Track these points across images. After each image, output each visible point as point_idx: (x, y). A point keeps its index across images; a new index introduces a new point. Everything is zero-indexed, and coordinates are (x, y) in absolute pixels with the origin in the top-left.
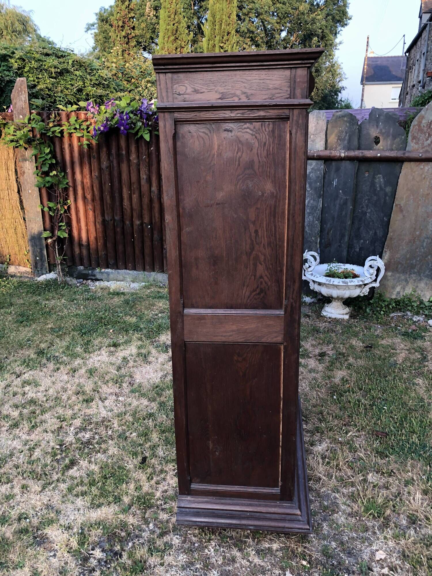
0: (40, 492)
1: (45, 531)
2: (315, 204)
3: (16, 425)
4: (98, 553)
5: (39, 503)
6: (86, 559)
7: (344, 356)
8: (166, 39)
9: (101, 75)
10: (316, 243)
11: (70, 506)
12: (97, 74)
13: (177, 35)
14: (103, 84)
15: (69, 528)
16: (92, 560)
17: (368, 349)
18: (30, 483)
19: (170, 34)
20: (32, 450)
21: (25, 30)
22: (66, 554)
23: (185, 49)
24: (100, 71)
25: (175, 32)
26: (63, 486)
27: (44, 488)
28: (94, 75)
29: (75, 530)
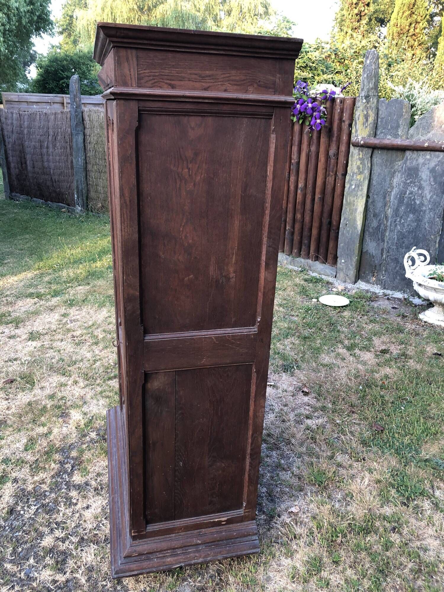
0: (83, 388)
1: (71, 411)
2: (438, 199)
3: (96, 343)
4: (93, 435)
5: (78, 394)
6: (85, 436)
7: (406, 358)
8: (400, 14)
9: (310, 57)
10: (435, 242)
11: (95, 401)
12: (306, 57)
13: (414, 10)
14: (310, 67)
15: (85, 414)
16: (88, 437)
17: (437, 356)
18: (81, 380)
19: (405, 8)
20: (95, 361)
21: (266, 13)
22: (74, 428)
23: (421, 24)
24: (310, 53)
25: (412, 6)
26: (99, 389)
27: (87, 385)
28: (302, 57)
29: (88, 416)
